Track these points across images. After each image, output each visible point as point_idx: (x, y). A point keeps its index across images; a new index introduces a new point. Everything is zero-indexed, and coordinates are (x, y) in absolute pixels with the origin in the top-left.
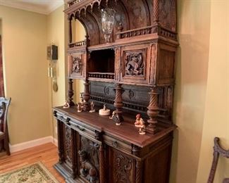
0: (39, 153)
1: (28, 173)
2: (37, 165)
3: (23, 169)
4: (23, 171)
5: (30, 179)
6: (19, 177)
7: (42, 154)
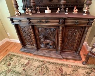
0: (5, 49)
1: (8, 60)
2: (9, 54)
3: (3, 60)
4: (4, 61)
5: (12, 63)
6: (5, 65)
7: (7, 49)
